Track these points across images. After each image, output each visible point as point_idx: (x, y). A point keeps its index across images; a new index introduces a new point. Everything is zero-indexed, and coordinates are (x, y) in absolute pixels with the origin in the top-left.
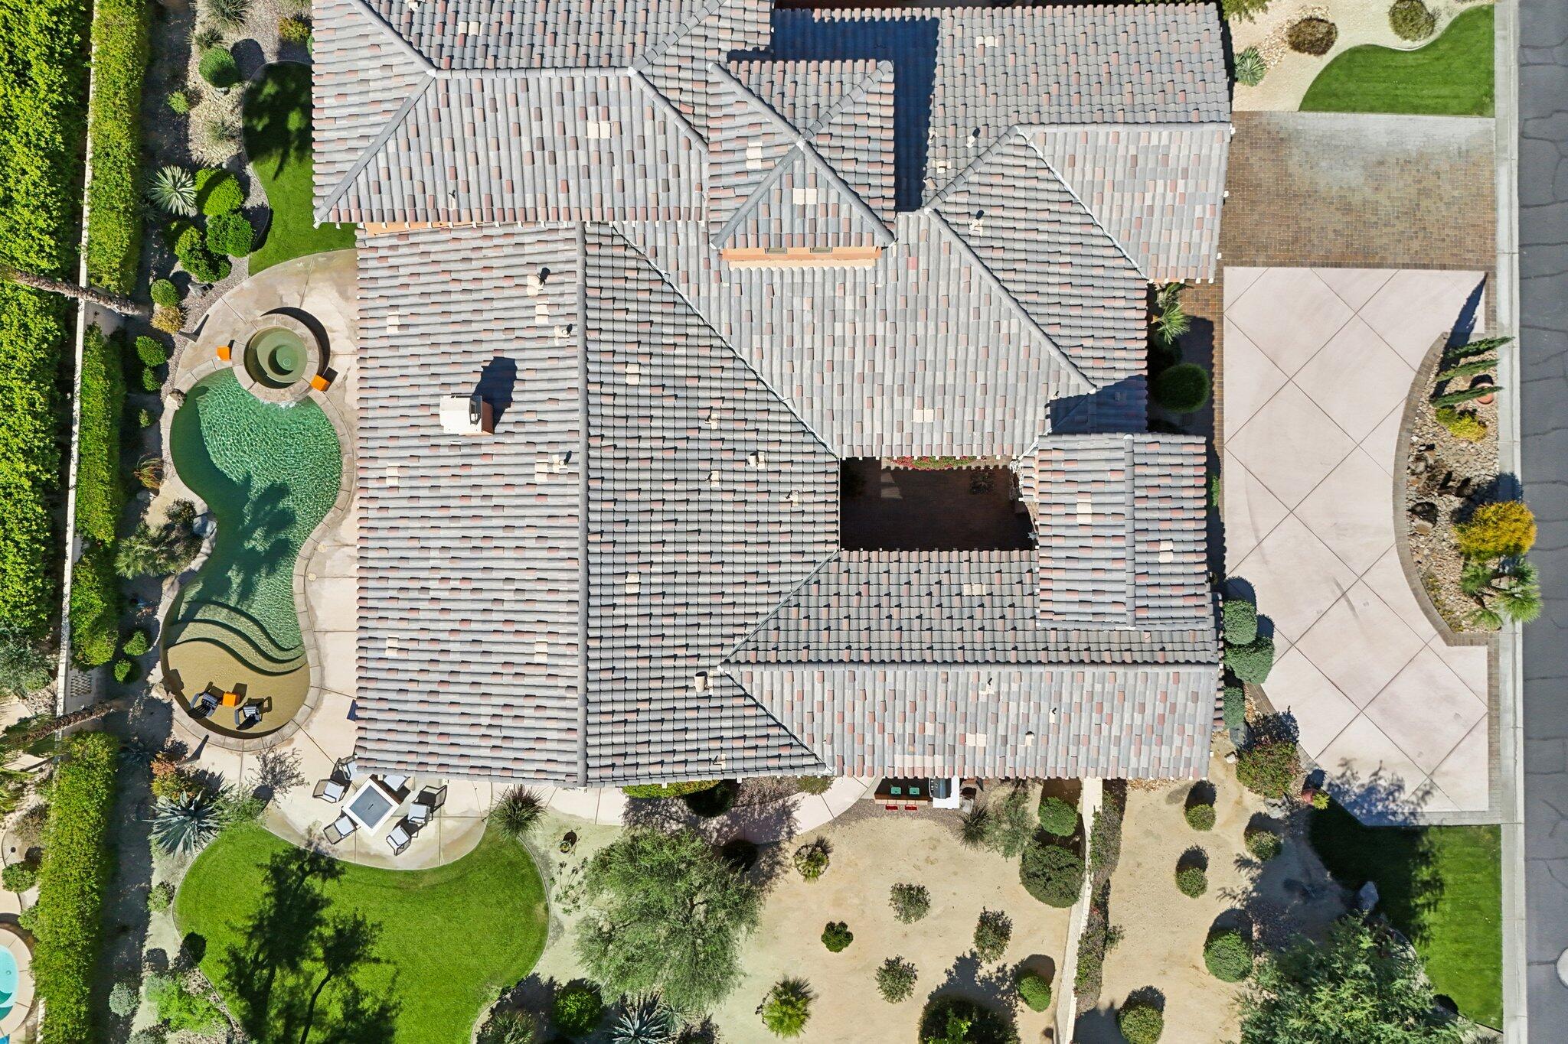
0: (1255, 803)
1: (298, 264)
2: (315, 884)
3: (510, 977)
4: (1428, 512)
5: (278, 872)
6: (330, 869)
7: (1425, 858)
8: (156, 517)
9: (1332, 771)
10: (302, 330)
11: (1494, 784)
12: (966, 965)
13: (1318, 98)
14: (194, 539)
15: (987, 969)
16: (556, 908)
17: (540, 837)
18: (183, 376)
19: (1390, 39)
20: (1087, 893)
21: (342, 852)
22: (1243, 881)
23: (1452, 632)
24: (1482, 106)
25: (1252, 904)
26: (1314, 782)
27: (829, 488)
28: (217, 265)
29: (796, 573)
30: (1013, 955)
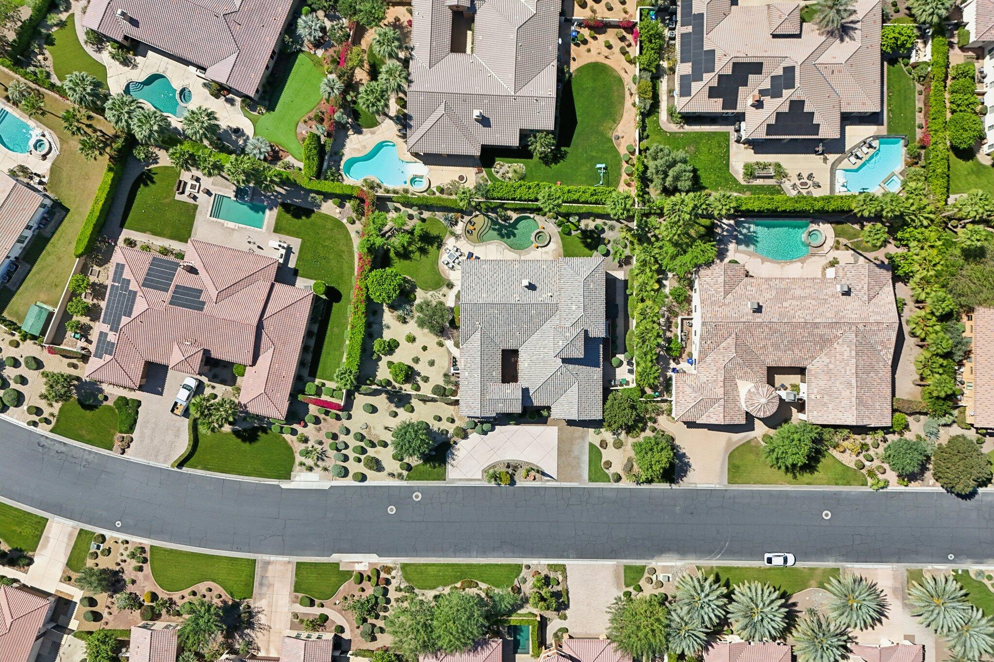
0: (451, 431)
1: (560, 241)
2: (436, 244)
3: (417, 284)
4: (508, 467)
5: (438, 237)
6: (439, 247)
7: (440, 465)
8: (509, 213)
9: (457, 446)
10: (546, 243)
11: (454, 480)
12: (419, 374)
13: (591, 445)
14: (505, 221)
15: (418, 378)
16: (431, 293)
17: (445, 289)
18: (537, 218)
19: (603, 461)
20: (435, 396)
21: (443, 250)
22: (435, 429)
23: (485, 471)
24: (591, 480)
25: (431, 430)
26: (455, 443)
27: (513, 347)
28: (559, 226)
29: (497, 341)
30: (421, 383)
